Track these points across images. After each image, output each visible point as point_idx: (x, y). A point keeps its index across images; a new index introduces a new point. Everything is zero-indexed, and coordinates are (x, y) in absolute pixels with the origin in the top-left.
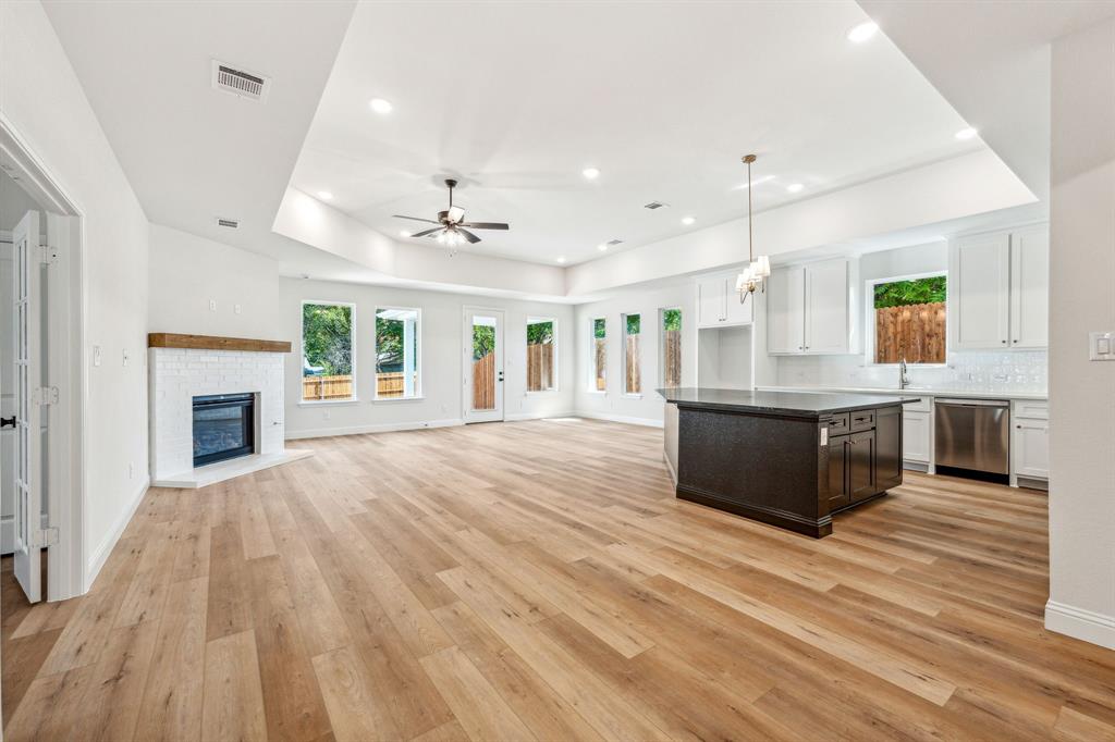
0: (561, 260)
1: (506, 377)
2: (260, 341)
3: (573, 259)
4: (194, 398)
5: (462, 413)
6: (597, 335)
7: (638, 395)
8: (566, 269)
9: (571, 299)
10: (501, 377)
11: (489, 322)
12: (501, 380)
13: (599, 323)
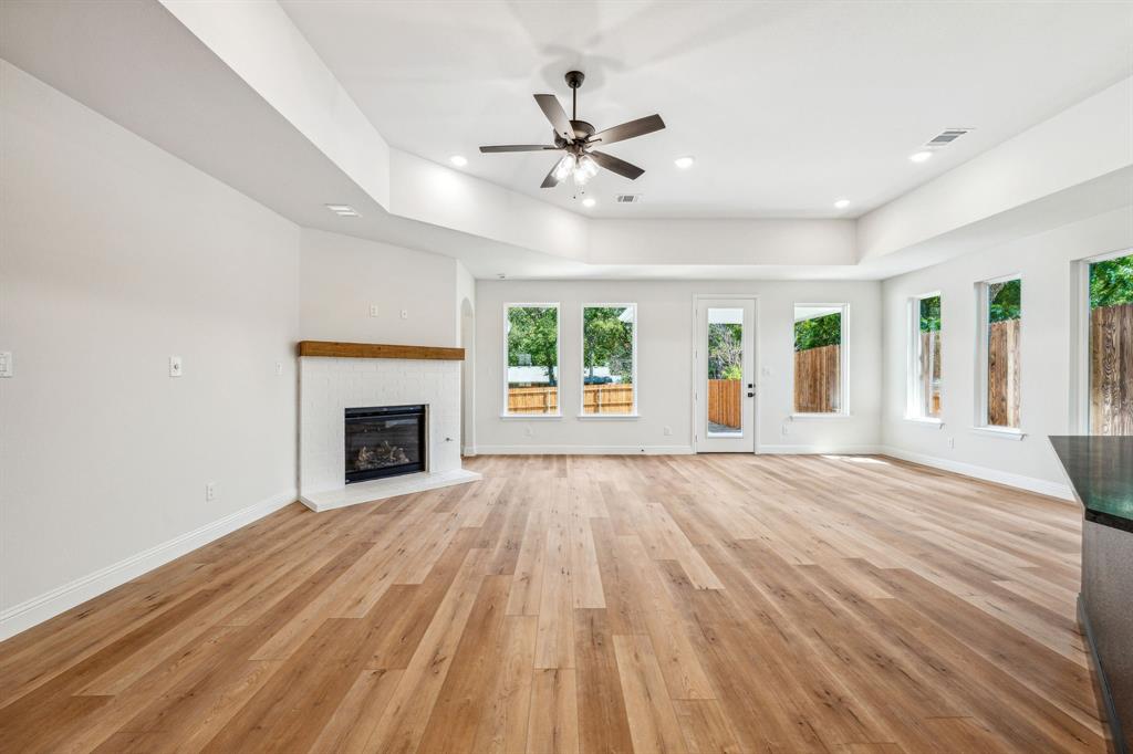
0: (842, 204)
1: (759, 391)
2: (423, 348)
3: (866, 199)
4: (347, 410)
5: (692, 439)
6: (925, 327)
7: (1017, 431)
8: (856, 221)
9: (869, 269)
10: (751, 391)
11: (734, 316)
12: (750, 395)
13: (929, 308)
